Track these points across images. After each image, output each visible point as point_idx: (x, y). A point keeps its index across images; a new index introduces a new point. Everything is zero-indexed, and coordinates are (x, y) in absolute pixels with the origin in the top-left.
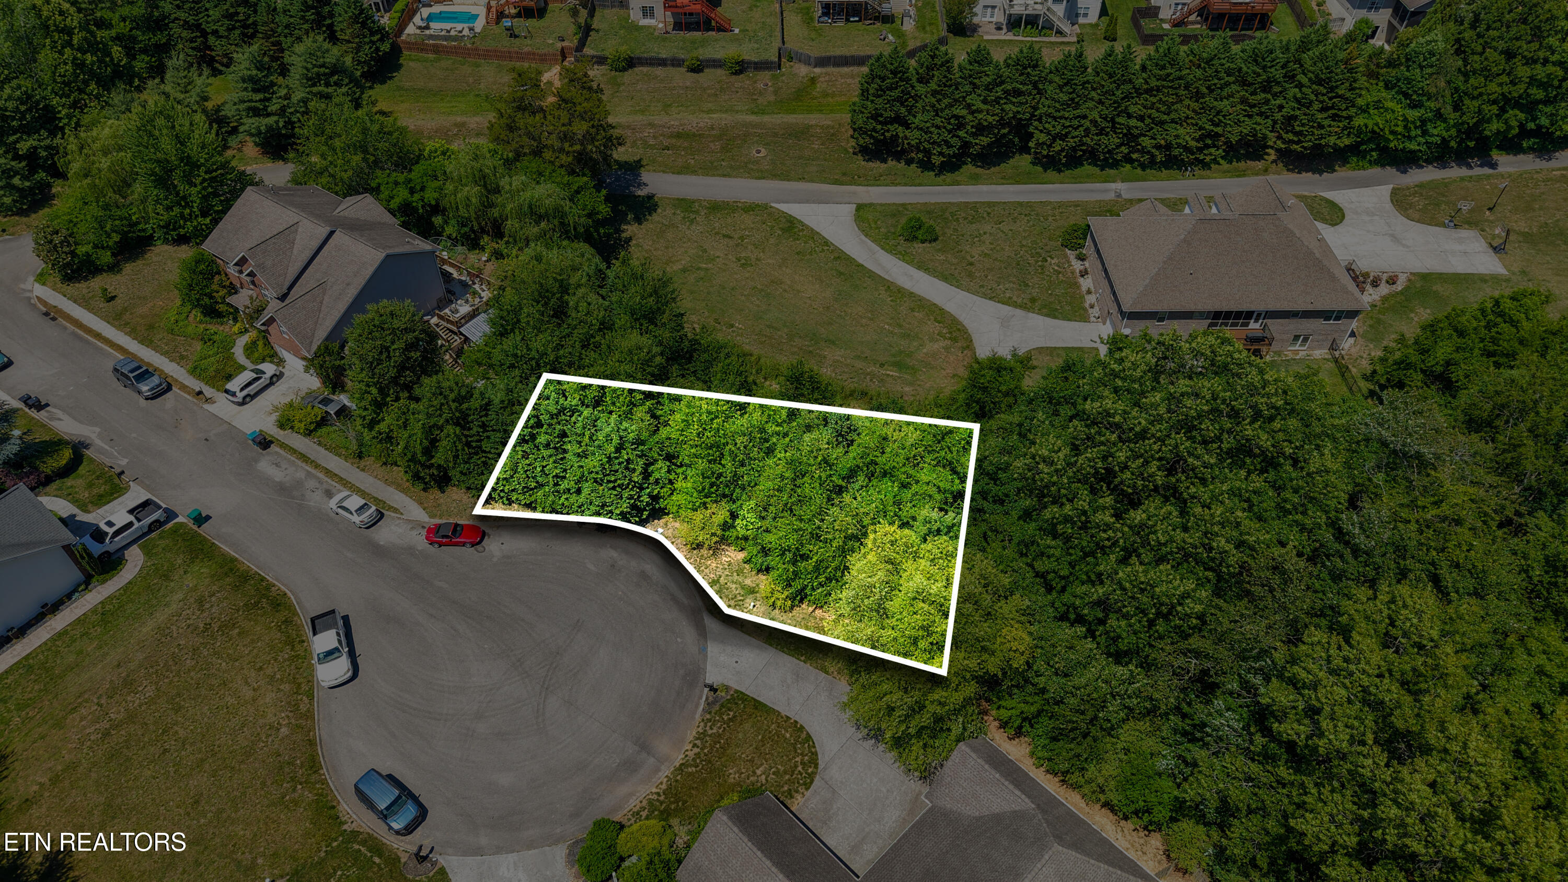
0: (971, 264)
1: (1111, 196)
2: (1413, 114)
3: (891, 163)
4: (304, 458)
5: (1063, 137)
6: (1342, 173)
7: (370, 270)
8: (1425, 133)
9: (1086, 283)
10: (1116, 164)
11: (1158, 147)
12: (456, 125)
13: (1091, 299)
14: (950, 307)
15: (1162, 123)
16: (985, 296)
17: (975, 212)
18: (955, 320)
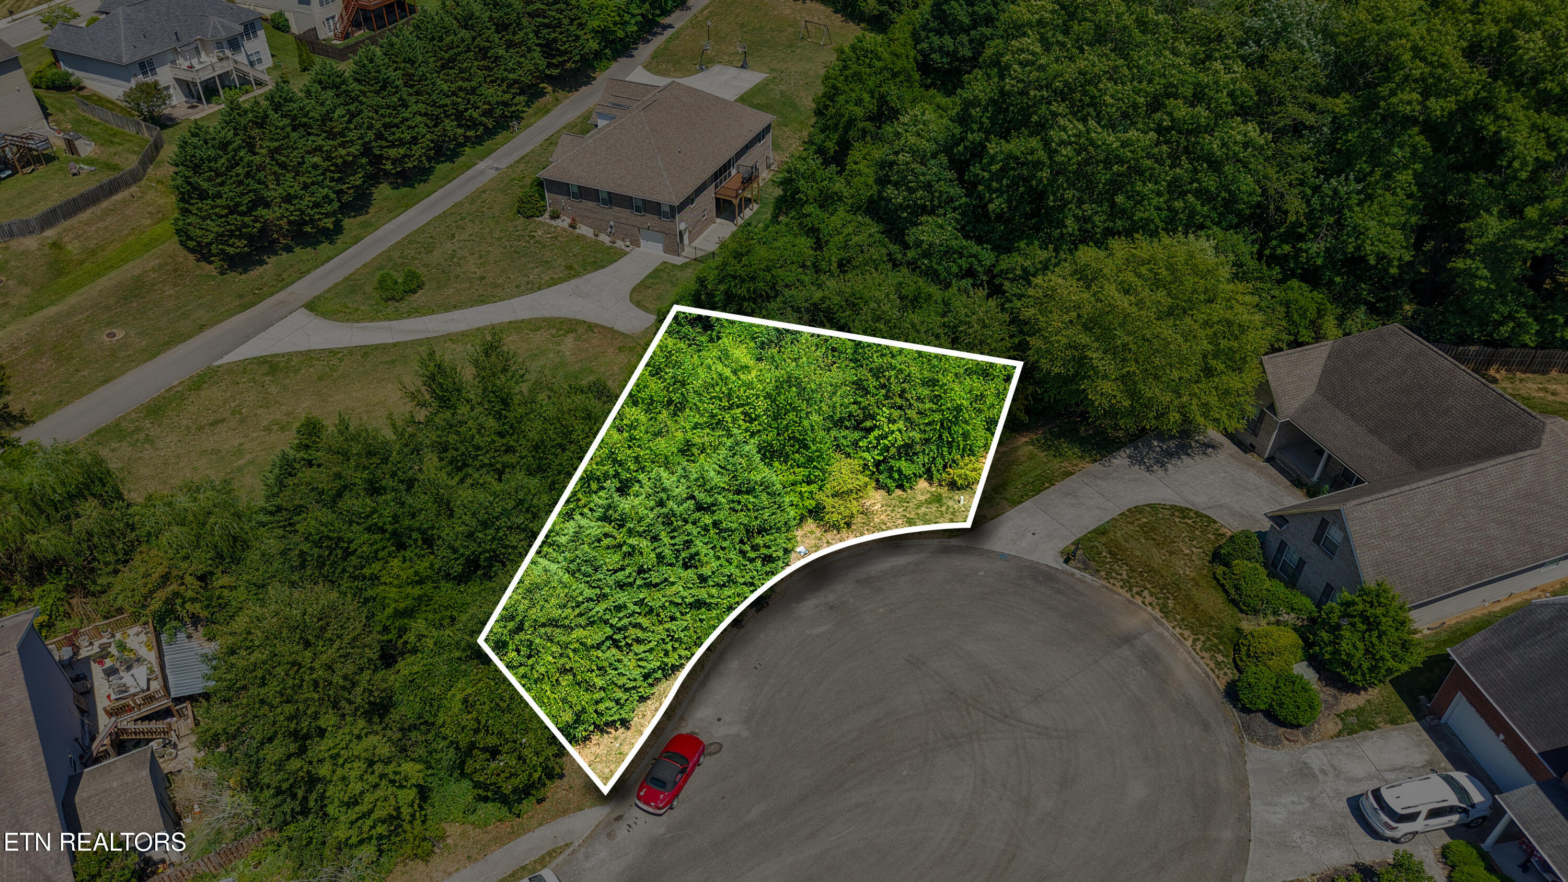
0: (482, 278)
1: (493, 173)
3: (272, 260)
5: (414, 140)
9: (585, 230)
10: (457, 153)
11: (485, 113)
13: (604, 238)
15: (473, 91)
16: (532, 291)
18: (545, 320)
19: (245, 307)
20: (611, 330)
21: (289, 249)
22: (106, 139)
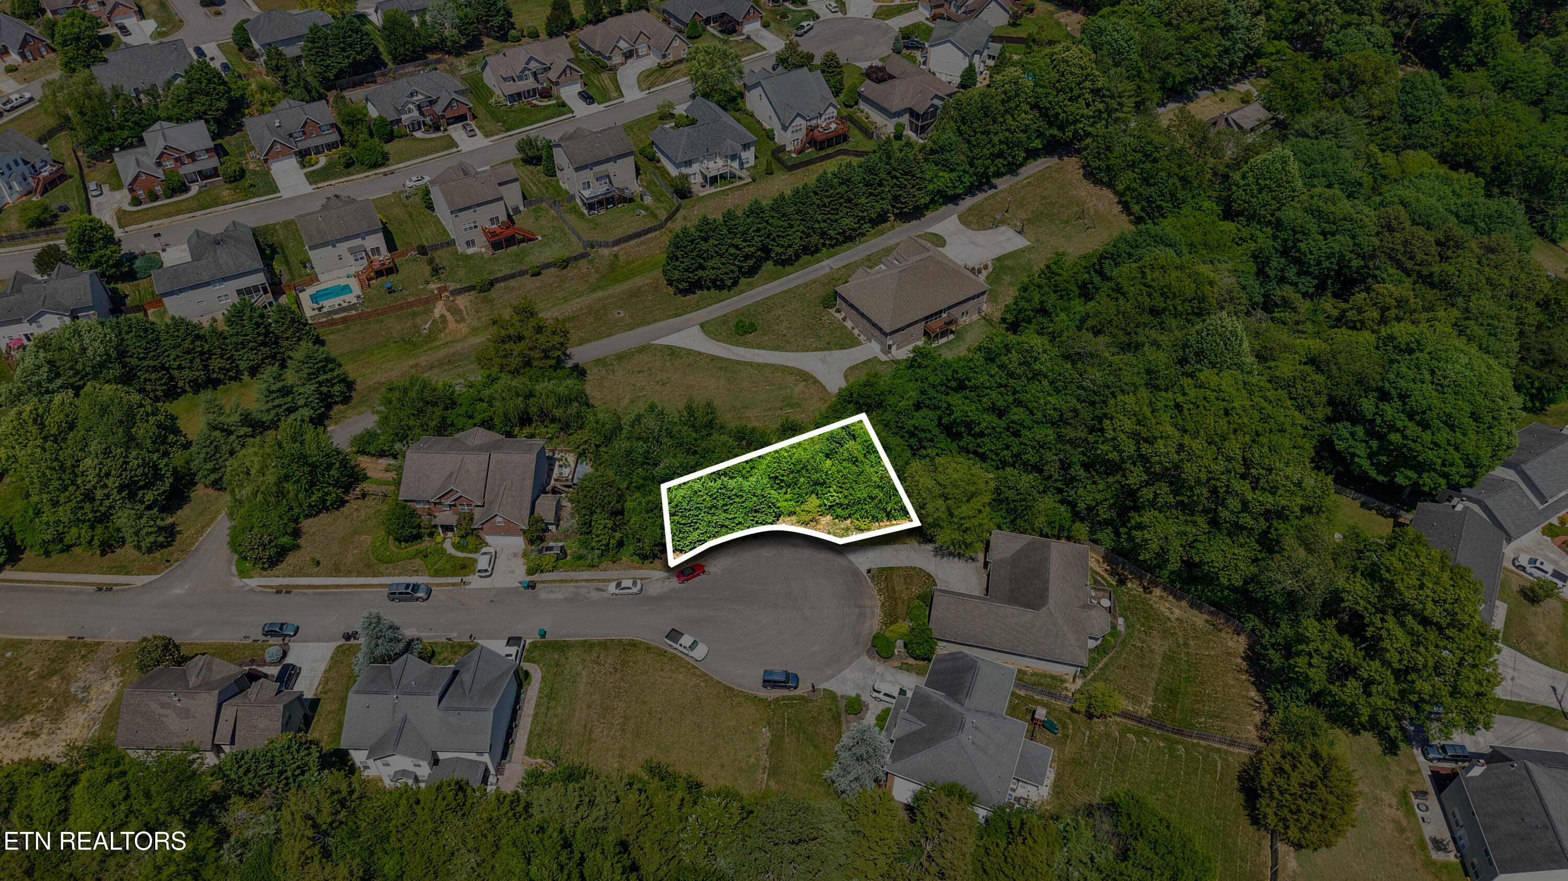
0: (784, 336)
1: (827, 270)
2: (954, 174)
3: (699, 293)
4: (562, 581)
5: (790, 246)
6: (930, 215)
7: (533, 466)
8: (962, 182)
9: (849, 324)
10: (817, 250)
11: (839, 234)
12: (412, 367)
13: (856, 332)
14: (791, 364)
15: (836, 221)
16: (803, 351)
17: (767, 304)
18: (798, 370)
19: (676, 316)
20: (823, 387)
21: (708, 289)
22: (657, 199)
